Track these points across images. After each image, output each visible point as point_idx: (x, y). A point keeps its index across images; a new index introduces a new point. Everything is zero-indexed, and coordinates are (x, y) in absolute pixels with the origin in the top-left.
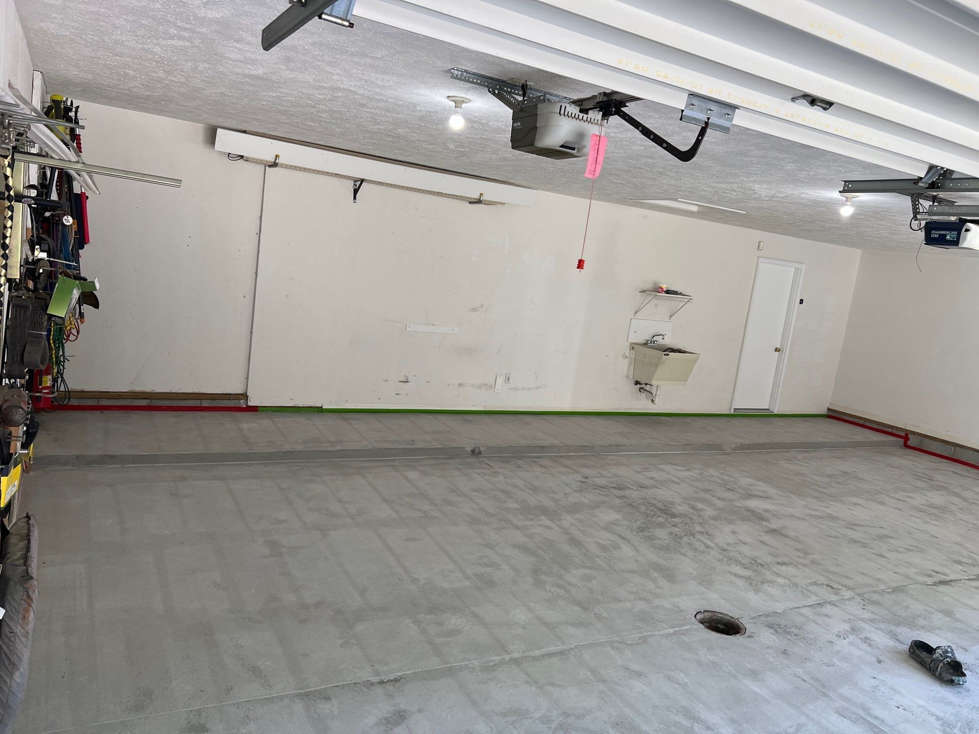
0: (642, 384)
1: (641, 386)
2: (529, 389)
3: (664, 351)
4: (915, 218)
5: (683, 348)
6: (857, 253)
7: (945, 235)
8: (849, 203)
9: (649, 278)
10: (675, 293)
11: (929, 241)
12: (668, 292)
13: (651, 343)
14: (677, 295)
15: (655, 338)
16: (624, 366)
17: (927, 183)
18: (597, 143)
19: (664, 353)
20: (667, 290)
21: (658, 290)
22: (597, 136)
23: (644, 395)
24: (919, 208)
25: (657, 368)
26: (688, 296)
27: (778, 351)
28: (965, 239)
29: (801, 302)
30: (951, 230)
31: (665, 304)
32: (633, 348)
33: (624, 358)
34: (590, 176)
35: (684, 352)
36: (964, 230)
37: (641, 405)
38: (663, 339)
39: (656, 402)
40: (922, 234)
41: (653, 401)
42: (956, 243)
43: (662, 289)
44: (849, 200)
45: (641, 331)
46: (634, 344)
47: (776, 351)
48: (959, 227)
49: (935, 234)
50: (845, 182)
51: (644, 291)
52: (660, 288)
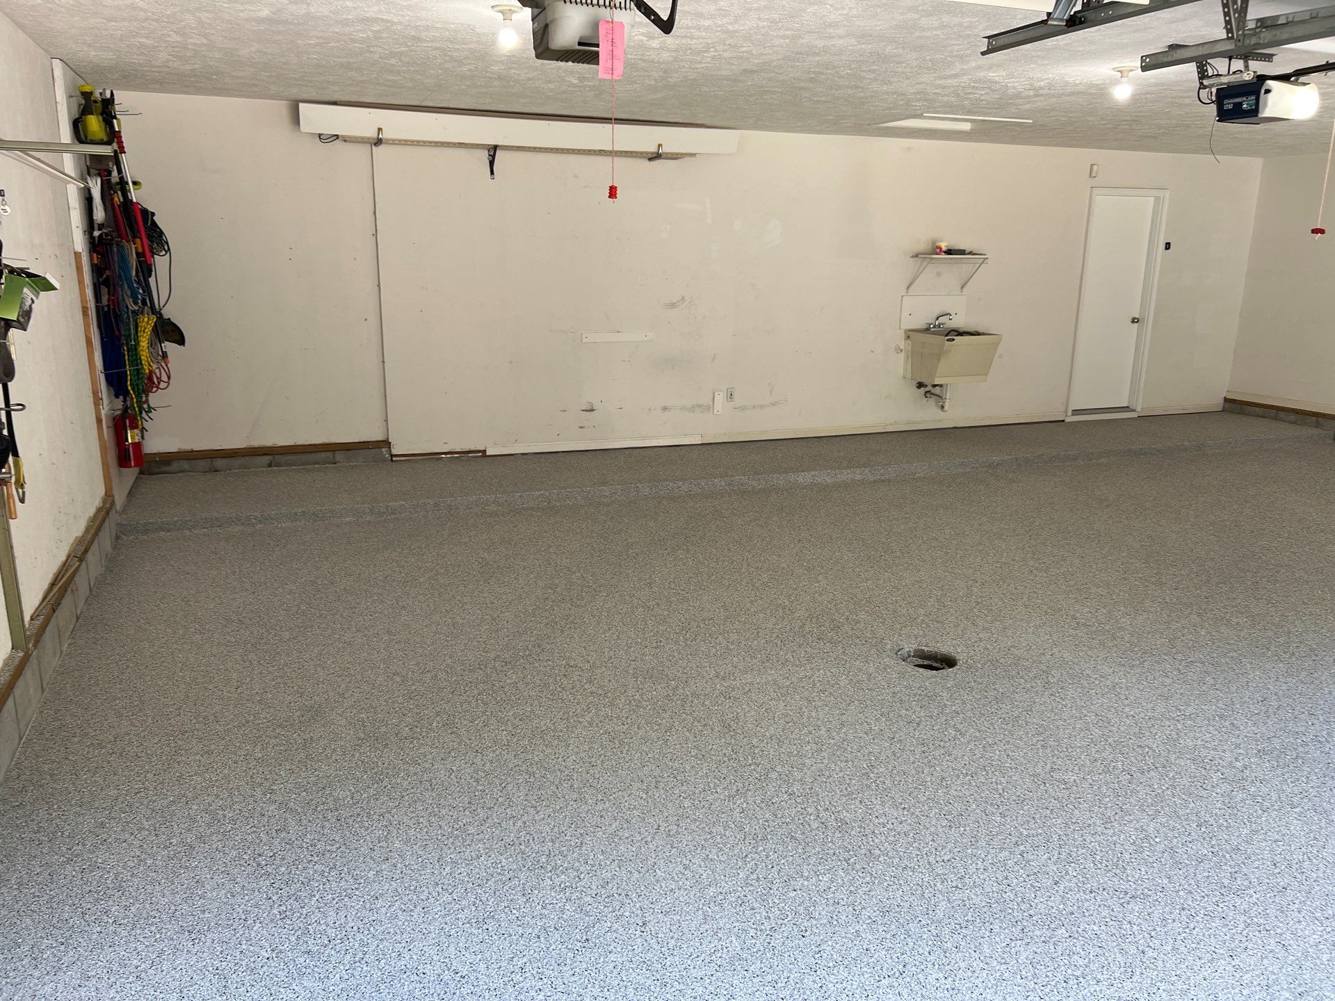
0: (926, 386)
1: (927, 389)
2: (762, 407)
5: (981, 331)
6: (1257, 163)
9: (921, 238)
10: (962, 252)
12: (949, 252)
13: (934, 327)
14: (965, 254)
15: (941, 320)
16: (899, 365)
19: (947, 338)
20: (949, 250)
21: (937, 250)
23: (932, 401)
25: (939, 360)
26: (981, 254)
27: (1137, 322)
29: (1168, 246)
31: (952, 271)
32: (908, 337)
33: (898, 353)
35: (983, 334)
37: (927, 416)
38: (950, 319)
39: (948, 409)
41: (942, 407)
43: (941, 249)
45: (920, 311)
46: (910, 331)
47: (1133, 322)
51: (917, 256)
52: (938, 247)
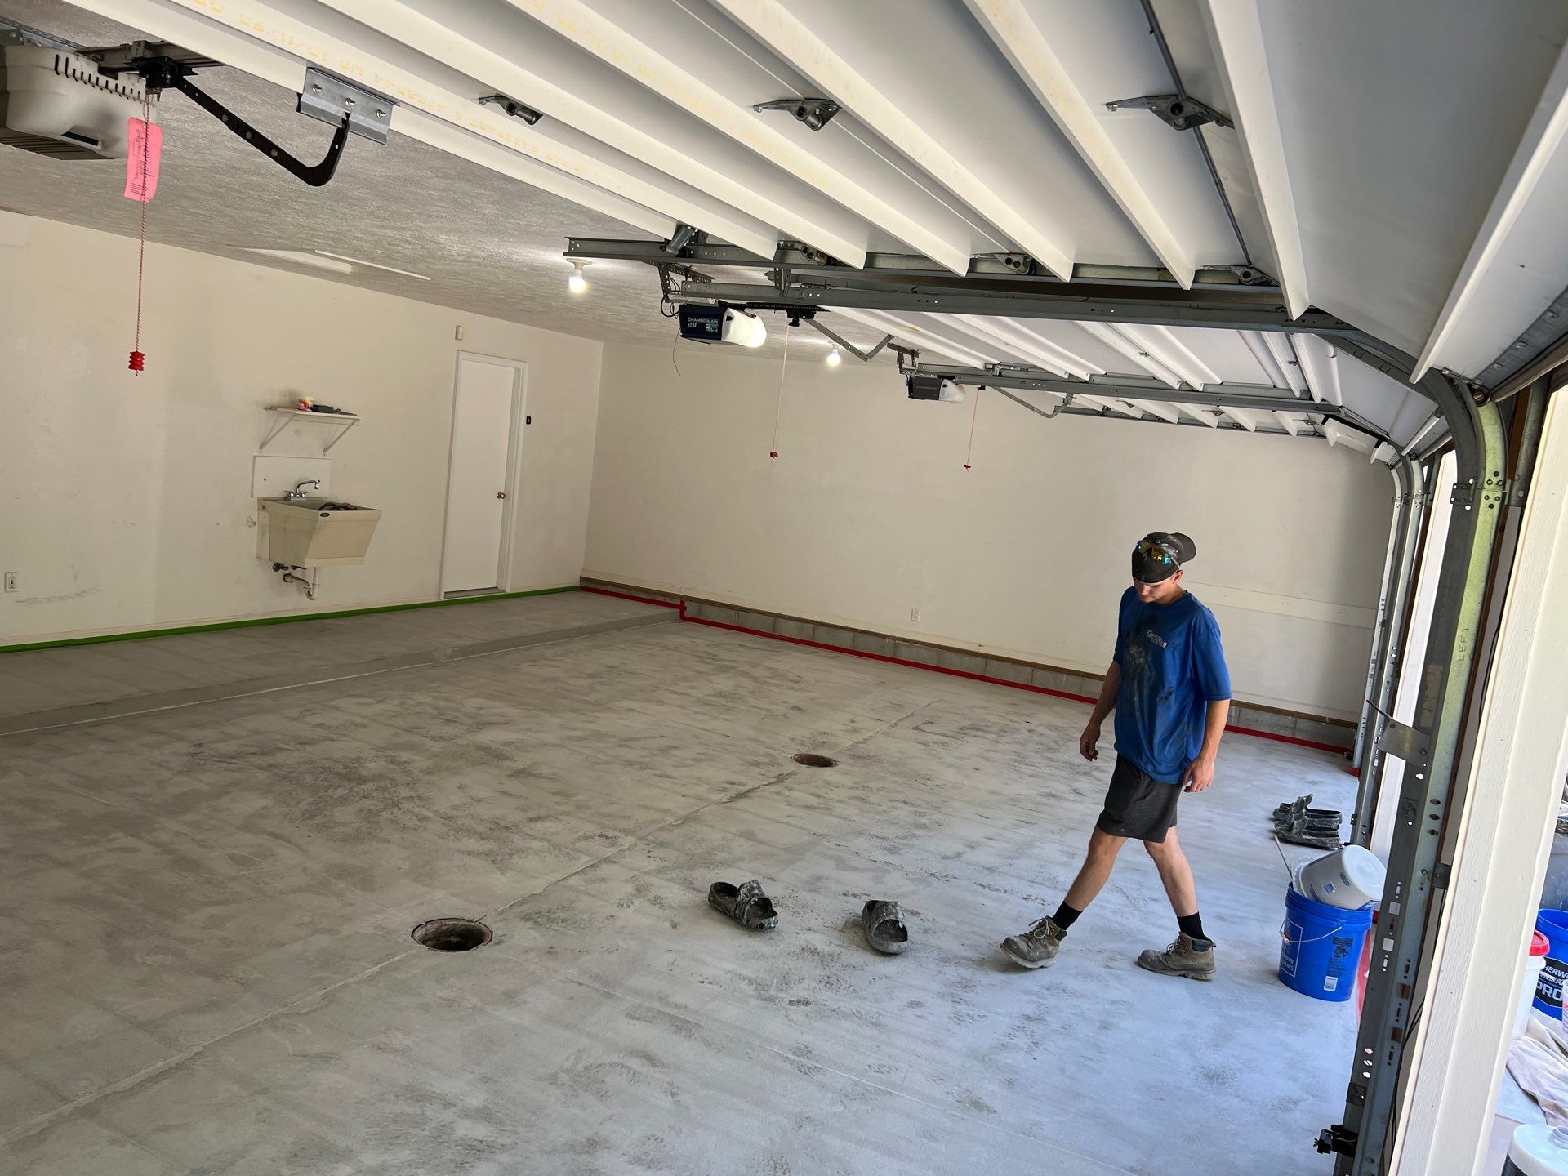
0: (287, 568)
1: (287, 572)
2: (62, 598)
3: (320, 510)
4: (666, 297)
5: (352, 503)
6: (597, 348)
7: (704, 325)
8: (580, 272)
9: (278, 385)
10: (329, 410)
11: (687, 332)
12: (315, 408)
13: (295, 496)
14: (332, 413)
15: (302, 488)
16: (250, 542)
17: (676, 249)
18: (143, 136)
19: (321, 512)
20: (314, 406)
21: (298, 405)
22: (141, 122)
23: (293, 586)
24: (669, 284)
25: (310, 538)
26: (351, 414)
27: (503, 498)
28: (728, 330)
29: (529, 420)
30: (710, 317)
31: (313, 429)
32: (264, 507)
33: (250, 527)
34: (137, 197)
35: (355, 509)
36: (725, 318)
37: (292, 603)
38: (316, 488)
39: (315, 596)
40: (677, 322)
41: (309, 595)
42: (717, 335)
43: (305, 404)
44: (580, 267)
45: (277, 476)
46: (265, 499)
47: (499, 497)
48: (719, 313)
49: (693, 323)
50: (571, 239)
51: (272, 408)
52: (301, 402)
